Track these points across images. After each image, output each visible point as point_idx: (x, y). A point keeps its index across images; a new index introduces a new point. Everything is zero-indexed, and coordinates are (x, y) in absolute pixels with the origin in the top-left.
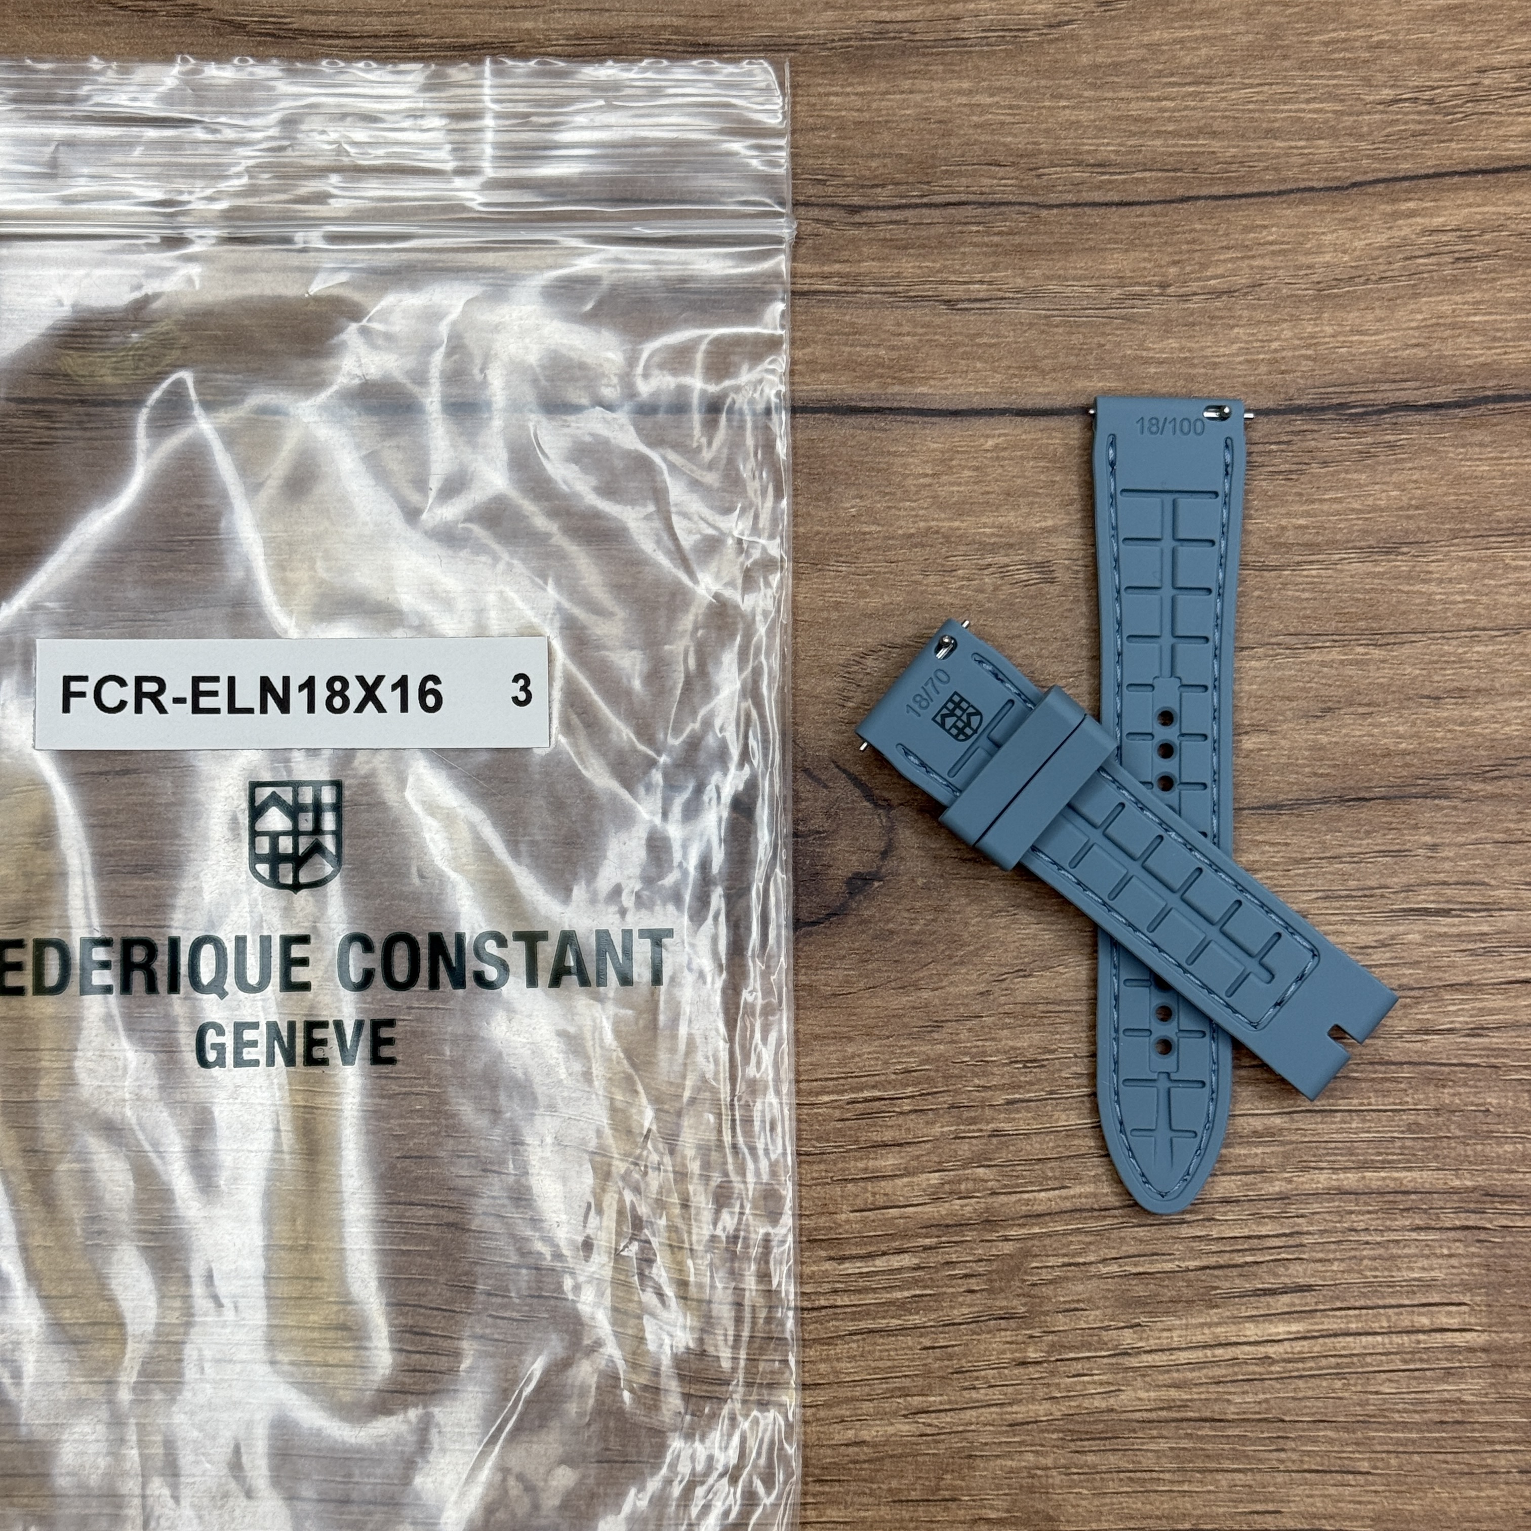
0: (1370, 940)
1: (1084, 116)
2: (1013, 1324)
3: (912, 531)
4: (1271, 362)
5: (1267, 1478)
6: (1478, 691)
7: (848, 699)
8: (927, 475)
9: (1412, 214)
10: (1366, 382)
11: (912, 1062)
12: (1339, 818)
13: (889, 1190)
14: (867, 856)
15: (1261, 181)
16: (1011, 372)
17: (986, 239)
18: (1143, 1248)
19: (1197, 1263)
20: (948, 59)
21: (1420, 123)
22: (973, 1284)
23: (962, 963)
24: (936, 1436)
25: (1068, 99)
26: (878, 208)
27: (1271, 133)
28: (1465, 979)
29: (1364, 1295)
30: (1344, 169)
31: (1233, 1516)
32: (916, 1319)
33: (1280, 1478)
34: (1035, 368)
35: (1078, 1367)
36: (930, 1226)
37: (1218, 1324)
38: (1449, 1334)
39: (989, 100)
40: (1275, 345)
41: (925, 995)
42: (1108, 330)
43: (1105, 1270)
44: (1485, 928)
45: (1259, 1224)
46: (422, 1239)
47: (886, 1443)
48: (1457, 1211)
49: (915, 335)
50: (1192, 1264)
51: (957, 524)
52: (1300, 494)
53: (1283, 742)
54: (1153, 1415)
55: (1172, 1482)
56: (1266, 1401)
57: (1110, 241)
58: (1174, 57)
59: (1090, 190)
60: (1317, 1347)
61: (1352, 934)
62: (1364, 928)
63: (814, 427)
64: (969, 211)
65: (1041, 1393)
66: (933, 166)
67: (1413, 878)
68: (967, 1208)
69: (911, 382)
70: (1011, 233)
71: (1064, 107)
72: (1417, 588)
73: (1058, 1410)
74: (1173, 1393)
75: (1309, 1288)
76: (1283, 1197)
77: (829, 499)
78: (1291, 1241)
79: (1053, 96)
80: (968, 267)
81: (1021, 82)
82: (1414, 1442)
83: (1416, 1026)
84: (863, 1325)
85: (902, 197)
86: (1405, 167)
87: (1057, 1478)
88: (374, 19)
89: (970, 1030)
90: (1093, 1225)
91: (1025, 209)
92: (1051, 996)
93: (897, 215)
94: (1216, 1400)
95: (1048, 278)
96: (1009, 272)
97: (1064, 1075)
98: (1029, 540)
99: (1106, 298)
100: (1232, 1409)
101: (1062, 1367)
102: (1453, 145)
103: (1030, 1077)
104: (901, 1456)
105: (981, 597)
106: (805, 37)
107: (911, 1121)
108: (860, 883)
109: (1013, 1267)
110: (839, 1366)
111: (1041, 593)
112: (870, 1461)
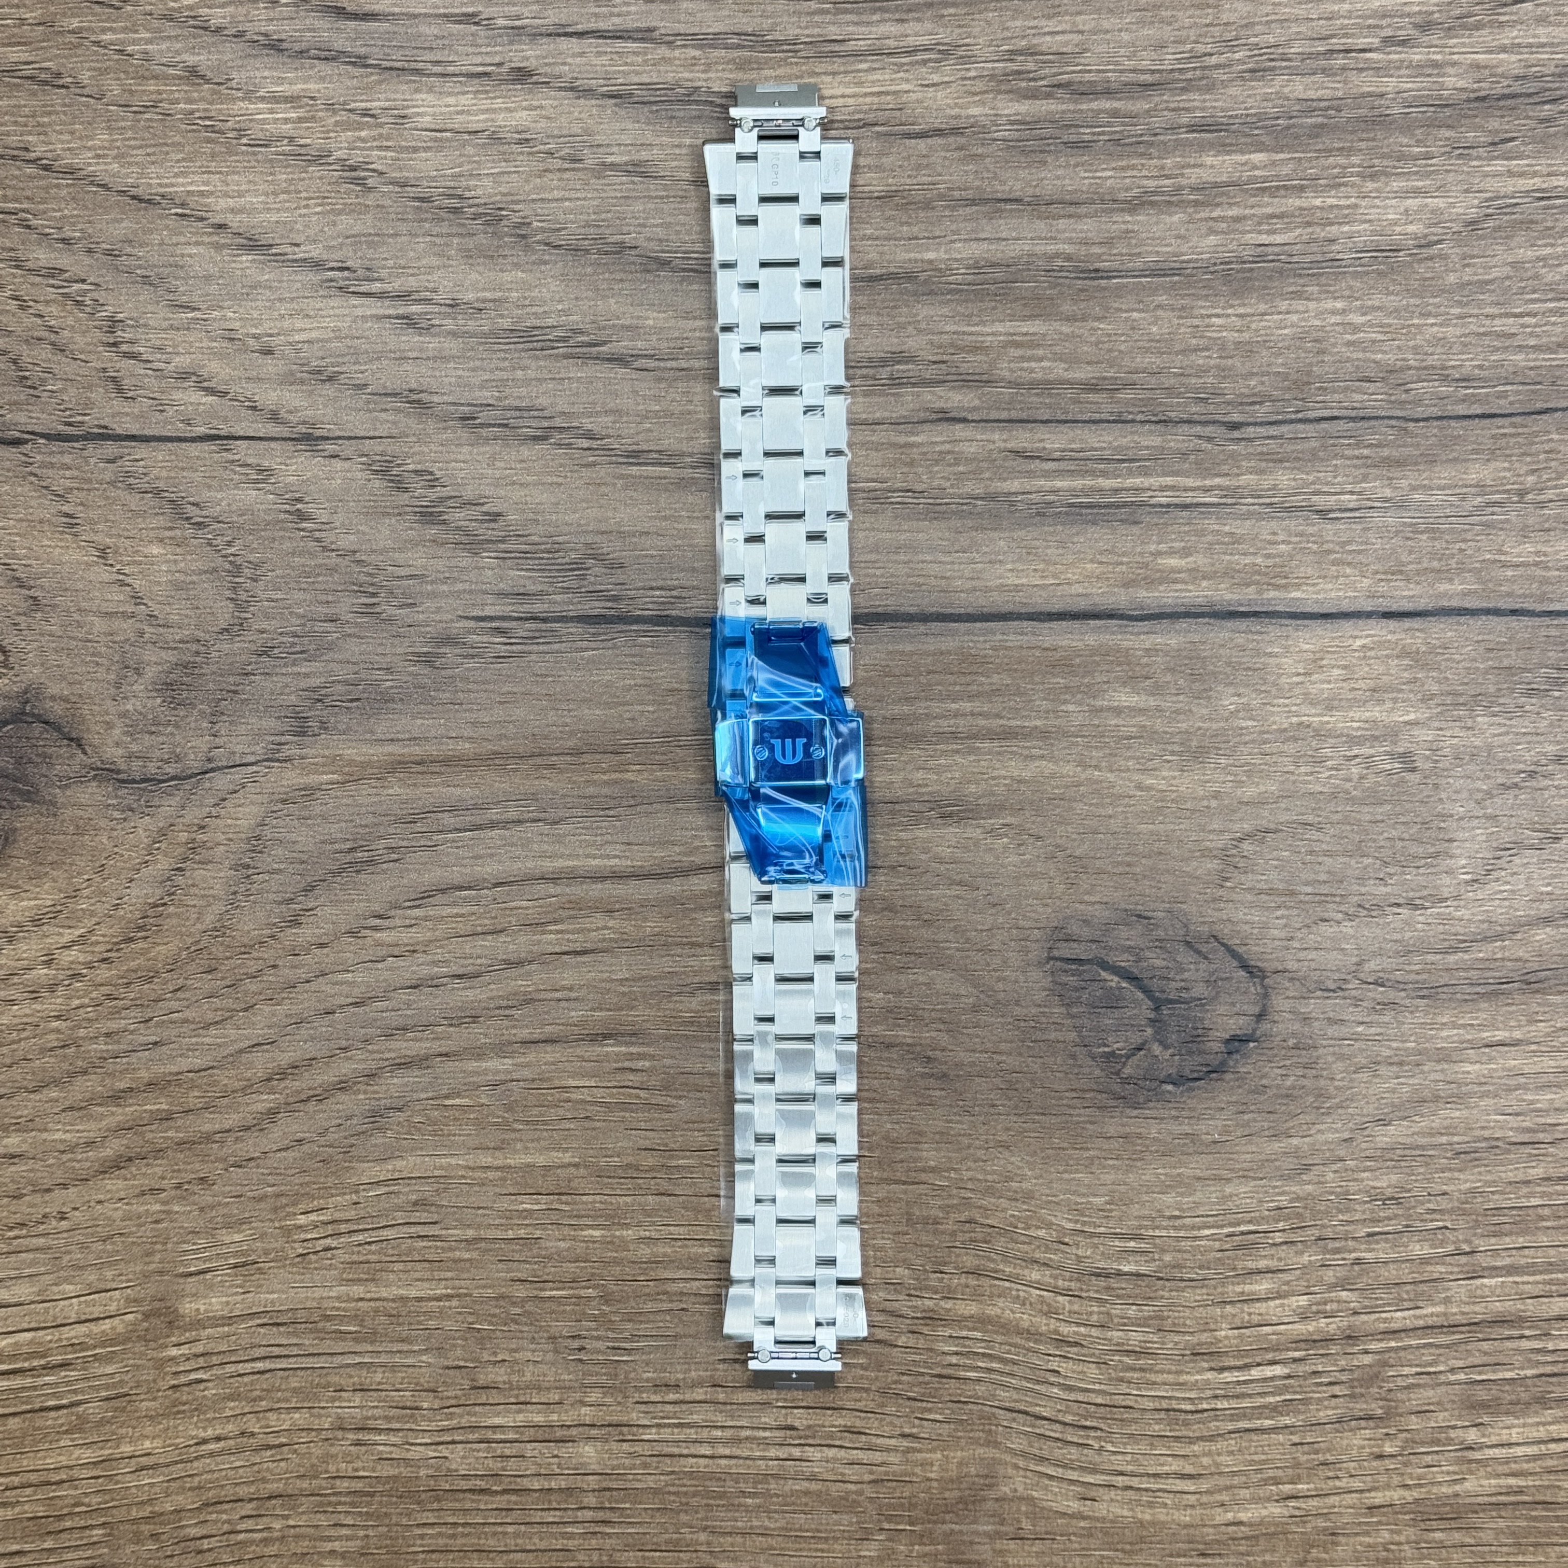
1: (1451, 332)
2: (1371, 1423)
3: (1285, 726)
7: (1227, 879)
8: (1299, 674)
11: (1283, 1201)
13: (1263, 1311)
14: (1242, 1021)
16: (1379, 576)
17: (1356, 452)
18: (1486, 1359)
19: (1534, 1371)
20: (1323, 280)
22: (1336, 1390)
23: (1328, 1114)
24: (1303, 1518)
25: (1436, 316)
26: (1255, 424)
32: (1287, 1421)
34: (1401, 572)
35: (1428, 1459)
36: (1300, 1342)
37: (1550, 1424)
39: (1362, 319)
41: (1295, 1141)
42: (1469, 536)
43: (1452, 1378)
46: (855, 1354)
47: (1261, 1523)
49: (1289, 543)
50: (1529, 1372)
51: (1326, 719)
54: (1493, 1499)
55: (1508, 1554)
57: (1475, 451)
58: (1537, 277)
59: (1456, 403)
63: (1195, 631)
64: (1342, 425)
65: (1396, 1480)
66: (1309, 383)
68: (1331, 1326)
69: (1285, 587)
70: (1379, 445)
71: (1432, 325)
73: (1409, 1495)
74: (1512, 1481)
77: (1209, 698)
79: (1422, 315)
80: (1339, 479)
81: (1392, 301)
84: (1241, 1425)
85: (1278, 413)
87: (1408, 1552)
89: (1335, 1172)
90: (1443, 1339)
91: (1393, 422)
92: (1408, 1140)
93: (1273, 431)
94: (1548, 1487)
95: (1414, 488)
96: (1377, 483)
97: (1419, 1210)
98: (1392, 733)
99: (1468, 506)
100: (1562, 1493)
101: (1415, 1460)
103: (1388, 1213)
104: (1274, 1534)
105: (1348, 785)
106: (1188, 261)
107: (1282, 1251)
108: (1237, 1043)
109: (1372, 1377)
110: (1219, 1459)
111: (1403, 781)
112: (1246, 1538)
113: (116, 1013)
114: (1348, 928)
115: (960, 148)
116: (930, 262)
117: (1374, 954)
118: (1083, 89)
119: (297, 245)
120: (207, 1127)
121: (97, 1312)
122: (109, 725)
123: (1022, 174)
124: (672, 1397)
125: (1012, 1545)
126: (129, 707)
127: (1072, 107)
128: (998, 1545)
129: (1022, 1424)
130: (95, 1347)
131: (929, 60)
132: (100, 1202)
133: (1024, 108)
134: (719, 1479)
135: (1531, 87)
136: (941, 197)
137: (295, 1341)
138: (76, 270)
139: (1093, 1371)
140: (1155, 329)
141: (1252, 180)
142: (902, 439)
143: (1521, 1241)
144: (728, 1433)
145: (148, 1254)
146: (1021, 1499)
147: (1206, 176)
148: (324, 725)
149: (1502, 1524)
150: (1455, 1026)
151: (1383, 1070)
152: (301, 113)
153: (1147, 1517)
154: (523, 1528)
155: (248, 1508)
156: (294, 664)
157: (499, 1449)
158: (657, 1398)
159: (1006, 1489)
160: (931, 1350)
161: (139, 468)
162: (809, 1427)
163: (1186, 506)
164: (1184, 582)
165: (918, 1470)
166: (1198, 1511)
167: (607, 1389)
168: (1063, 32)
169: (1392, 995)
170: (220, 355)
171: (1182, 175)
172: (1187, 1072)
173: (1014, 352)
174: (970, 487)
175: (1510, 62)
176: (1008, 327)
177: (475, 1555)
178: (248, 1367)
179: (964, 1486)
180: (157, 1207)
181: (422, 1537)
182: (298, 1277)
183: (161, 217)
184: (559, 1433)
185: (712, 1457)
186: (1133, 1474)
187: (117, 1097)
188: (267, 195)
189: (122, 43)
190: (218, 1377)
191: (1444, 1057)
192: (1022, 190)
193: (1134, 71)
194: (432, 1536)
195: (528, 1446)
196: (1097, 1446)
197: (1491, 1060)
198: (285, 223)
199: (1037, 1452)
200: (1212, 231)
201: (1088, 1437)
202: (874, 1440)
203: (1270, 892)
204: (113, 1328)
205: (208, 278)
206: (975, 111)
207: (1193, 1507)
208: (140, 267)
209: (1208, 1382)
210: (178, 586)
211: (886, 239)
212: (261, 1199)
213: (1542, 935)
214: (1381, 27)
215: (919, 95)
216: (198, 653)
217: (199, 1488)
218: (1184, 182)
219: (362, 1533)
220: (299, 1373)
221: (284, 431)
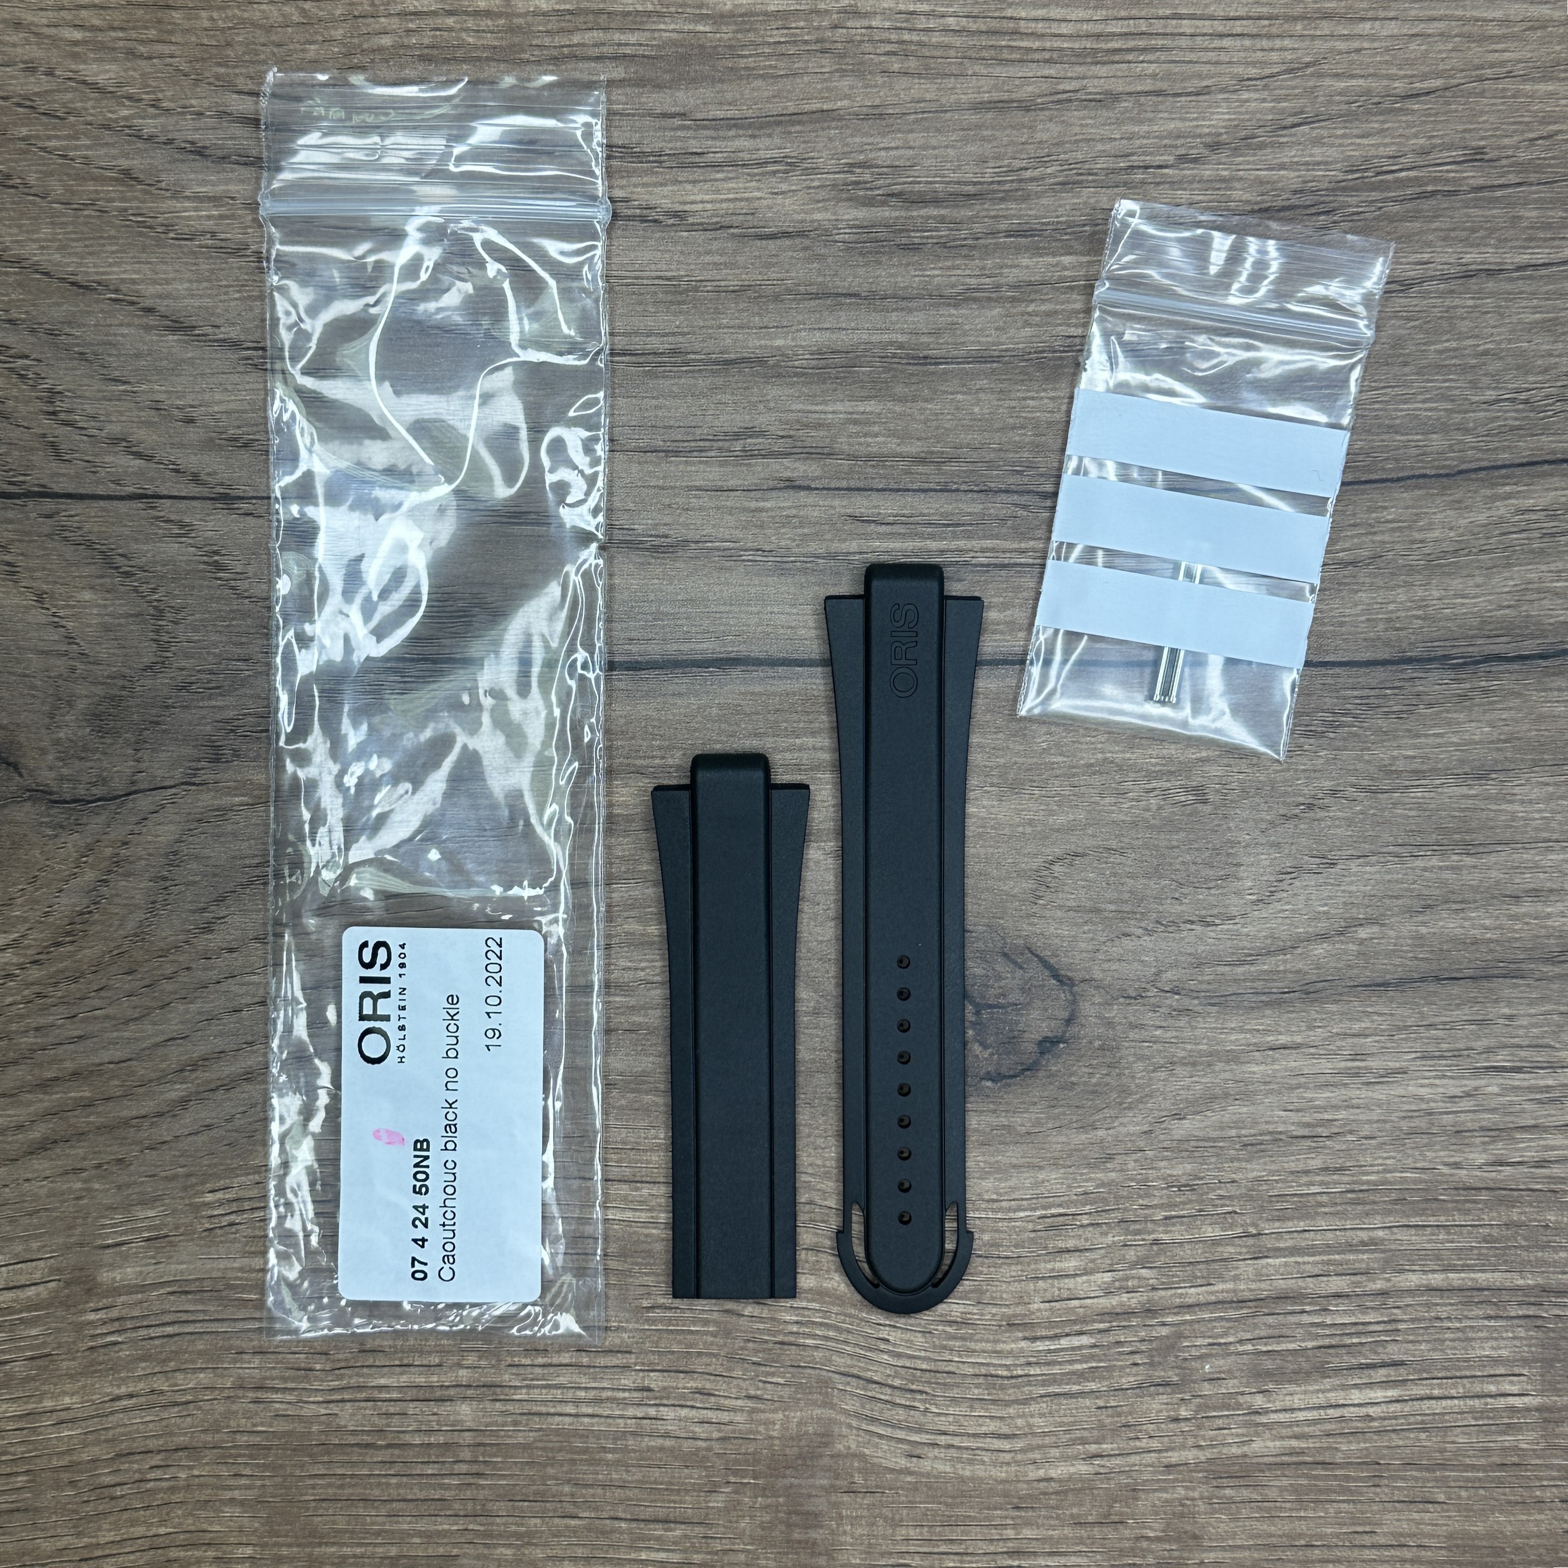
0: (1457, 1091)
2: (1168, 1389)
3: (1092, 761)
4: (1389, 620)
5: (1366, 1507)
6: (1551, 891)
7: (1040, 897)
9: (1508, 496)
10: (1467, 637)
11: (1090, 1187)
12: (1435, 993)
13: (1071, 1286)
14: (1053, 1024)
15: (1383, 469)
18: (1270, 1332)
19: (1314, 1343)
21: (1516, 419)
22: (1138, 1359)
23: (1129, 1108)
24: (1108, 1475)
27: (1393, 429)
28: (1533, 1122)
29: (1446, 1369)
30: (1452, 459)
31: (1337, 1535)
32: (1093, 1386)
33: (1375, 1507)
35: (1220, 1422)
36: (1104, 1315)
37: (1329, 1391)
38: (1512, 1401)
40: (1391, 607)
41: (1101, 1133)
43: (1241, 1349)
44: (1550, 1082)
45: (1363, 1313)
46: (706, 1322)
47: (1070, 1479)
48: (1521, 1304)
50: (1310, 1344)
51: (1128, 755)
52: (1409, 731)
53: (1391, 933)
54: (1278, 1460)
55: (1291, 1510)
56: (1366, 1449)
60: (1407, 1408)
61: (1443, 1086)
62: (1451, 1082)
65: (1191, 1441)
67: (1492, 1042)
68: (1133, 1301)
72: (1503, 807)
73: (1203, 1456)
74: (1294, 1443)
75: (1402, 1363)
76: (1384, 1293)
77: (1024, 735)
78: (1389, 1327)
82: (1480, 1479)
83: (1492, 1158)
84: (1051, 1389)
86: (1505, 457)
87: (1202, 1506)
88: (653, 339)
89: (1136, 1161)
90: (1232, 1314)
92: (1201, 1134)
94: (1327, 1449)
97: (1211, 1196)
98: (1187, 769)
100: (1340, 1455)
101: (1207, 1423)
102: (1544, 438)
103: (1183, 1199)
104: (1081, 1489)
105: (1147, 815)
106: (1007, 350)
107: (1089, 1232)
108: (1048, 1045)
109: (1169, 1346)
110: (1031, 1420)
111: (1195, 813)
112: (1057, 1493)
113: (44, 1009)
114: (1147, 941)
115: (805, 249)
116: (779, 348)
117: (1171, 966)
118: (914, 198)
119: (218, 327)
120: (126, 1113)
121: (23, 1280)
122: (43, 751)
123: (861, 271)
124: (540, 1360)
125: (846, 1498)
126: (62, 735)
127: (903, 214)
128: (833, 1498)
129: (854, 1387)
130: (21, 1312)
131: (778, 171)
132: (28, 1180)
133: (861, 214)
134: (582, 1436)
135: (1308, 200)
136: (789, 291)
137: (200, 1307)
138: (19, 348)
139: (919, 1339)
140: (976, 410)
141: (1061, 280)
142: (753, 505)
143: (1302, 1225)
144: (591, 1394)
145: (71, 1228)
146: (854, 1455)
147: (1023, 275)
148: (236, 754)
149: (1285, 1482)
150: (1242, 1030)
151: (1179, 1070)
152: (223, 211)
153: (968, 1473)
154: (405, 1479)
155: (157, 1460)
156: (210, 698)
157: (384, 1407)
158: (528, 1362)
159: (840, 1447)
160: (773, 1319)
161: (73, 523)
162: (665, 1388)
163: (1004, 566)
164: (1002, 633)
165: (761, 1429)
166: (1013, 1468)
167: (482, 1354)
168: (897, 148)
169: (1186, 1002)
170: (148, 424)
171: (1001, 274)
172: (1004, 1070)
173: (853, 429)
174: (814, 547)
175: (1291, 178)
176: (848, 406)
177: (361, 1504)
178: (158, 1331)
179: (803, 1443)
180: (79, 1185)
181: (313, 1487)
182: (205, 1250)
183: (97, 301)
184: (438, 1393)
185: (576, 1416)
186: (955, 1434)
187: (44, 1086)
188: (190, 281)
189: (66, 148)
190: (133, 1341)
191: (1233, 1058)
192: (860, 285)
193: (959, 183)
194: (322, 1486)
195: (411, 1405)
196: (922, 1408)
197: (1274, 1061)
198: (207, 308)
199: (869, 1413)
200: (1027, 324)
201: (914, 1399)
202: (722, 1401)
203: (1078, 909)
204: (38, 1295)
205: (138, 356)
206: (818, 216)
207: (1008, 1464)
208: (78, 345)
209: (1022, 1350)
210: (107, 628)
211: (740, 327)
212: (174, 1178)
213: (1320, 950)
214: (1176, 147)
215: (770, 202)
216: (124, 688)
217: (113, 1440)
218: (1003, 281)
219: (259, 1483)
220: (206, 1337)
221: (205, 492)
